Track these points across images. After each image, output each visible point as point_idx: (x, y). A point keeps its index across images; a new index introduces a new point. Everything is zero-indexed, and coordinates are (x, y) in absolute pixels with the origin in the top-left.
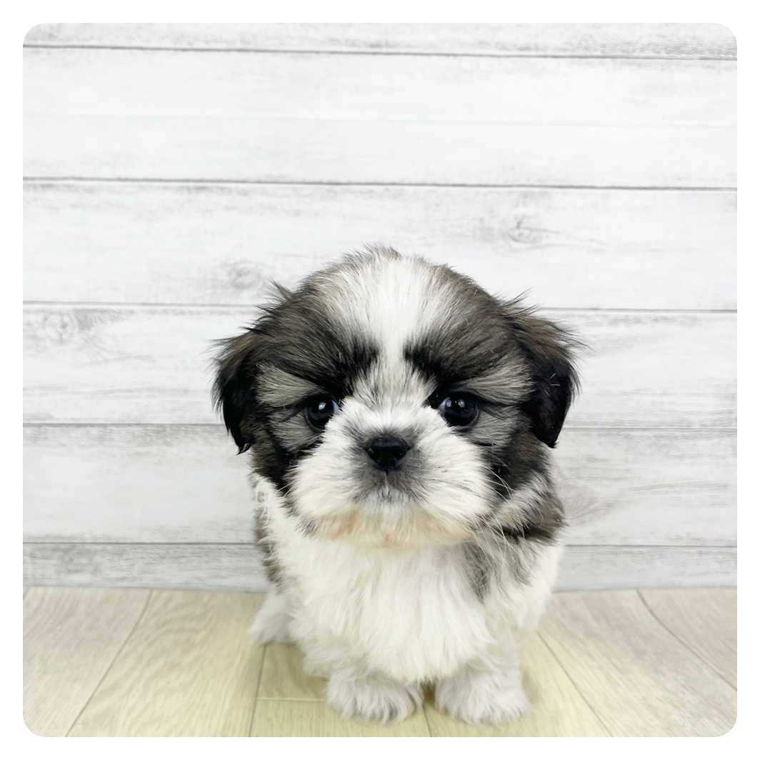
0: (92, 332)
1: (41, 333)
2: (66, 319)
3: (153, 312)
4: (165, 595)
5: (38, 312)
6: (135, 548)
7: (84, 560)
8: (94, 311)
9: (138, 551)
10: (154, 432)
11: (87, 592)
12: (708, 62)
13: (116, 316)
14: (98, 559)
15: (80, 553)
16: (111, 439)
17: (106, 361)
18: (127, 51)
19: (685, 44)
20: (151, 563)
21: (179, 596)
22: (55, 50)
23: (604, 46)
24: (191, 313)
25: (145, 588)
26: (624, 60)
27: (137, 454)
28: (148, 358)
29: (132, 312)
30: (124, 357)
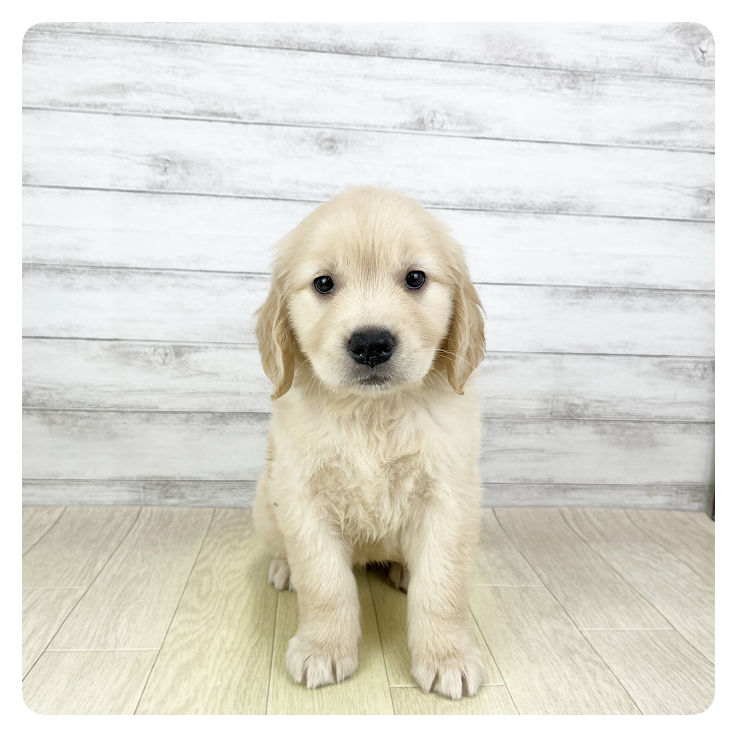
0: (183, 359)
1: (152, 358)
2: (168, 351)
3: (219, 348)
4: (223, 511)
5: (150, 346)
6: (205, 484)
7: (175, 491)
8: (185, 346)
9: (208, 485)
10: (219, 416)
11: (177, 510)
12: (538, 215)
13: (197, 350)
14: (183, 490)
15: (173, 487)
16: (193, 421)
17: (191, 375)
18: (206, 197)
19: (525, 205)
20: (215, 492)
21: (231, 512)
22: (164, 196)
23: (480, 204)
24: (242, 348)
25: (211, 507)
26: (491, 213)
27: (208, 429)
28: (216, 374)
29: (207, 348)
30: (201, 373)
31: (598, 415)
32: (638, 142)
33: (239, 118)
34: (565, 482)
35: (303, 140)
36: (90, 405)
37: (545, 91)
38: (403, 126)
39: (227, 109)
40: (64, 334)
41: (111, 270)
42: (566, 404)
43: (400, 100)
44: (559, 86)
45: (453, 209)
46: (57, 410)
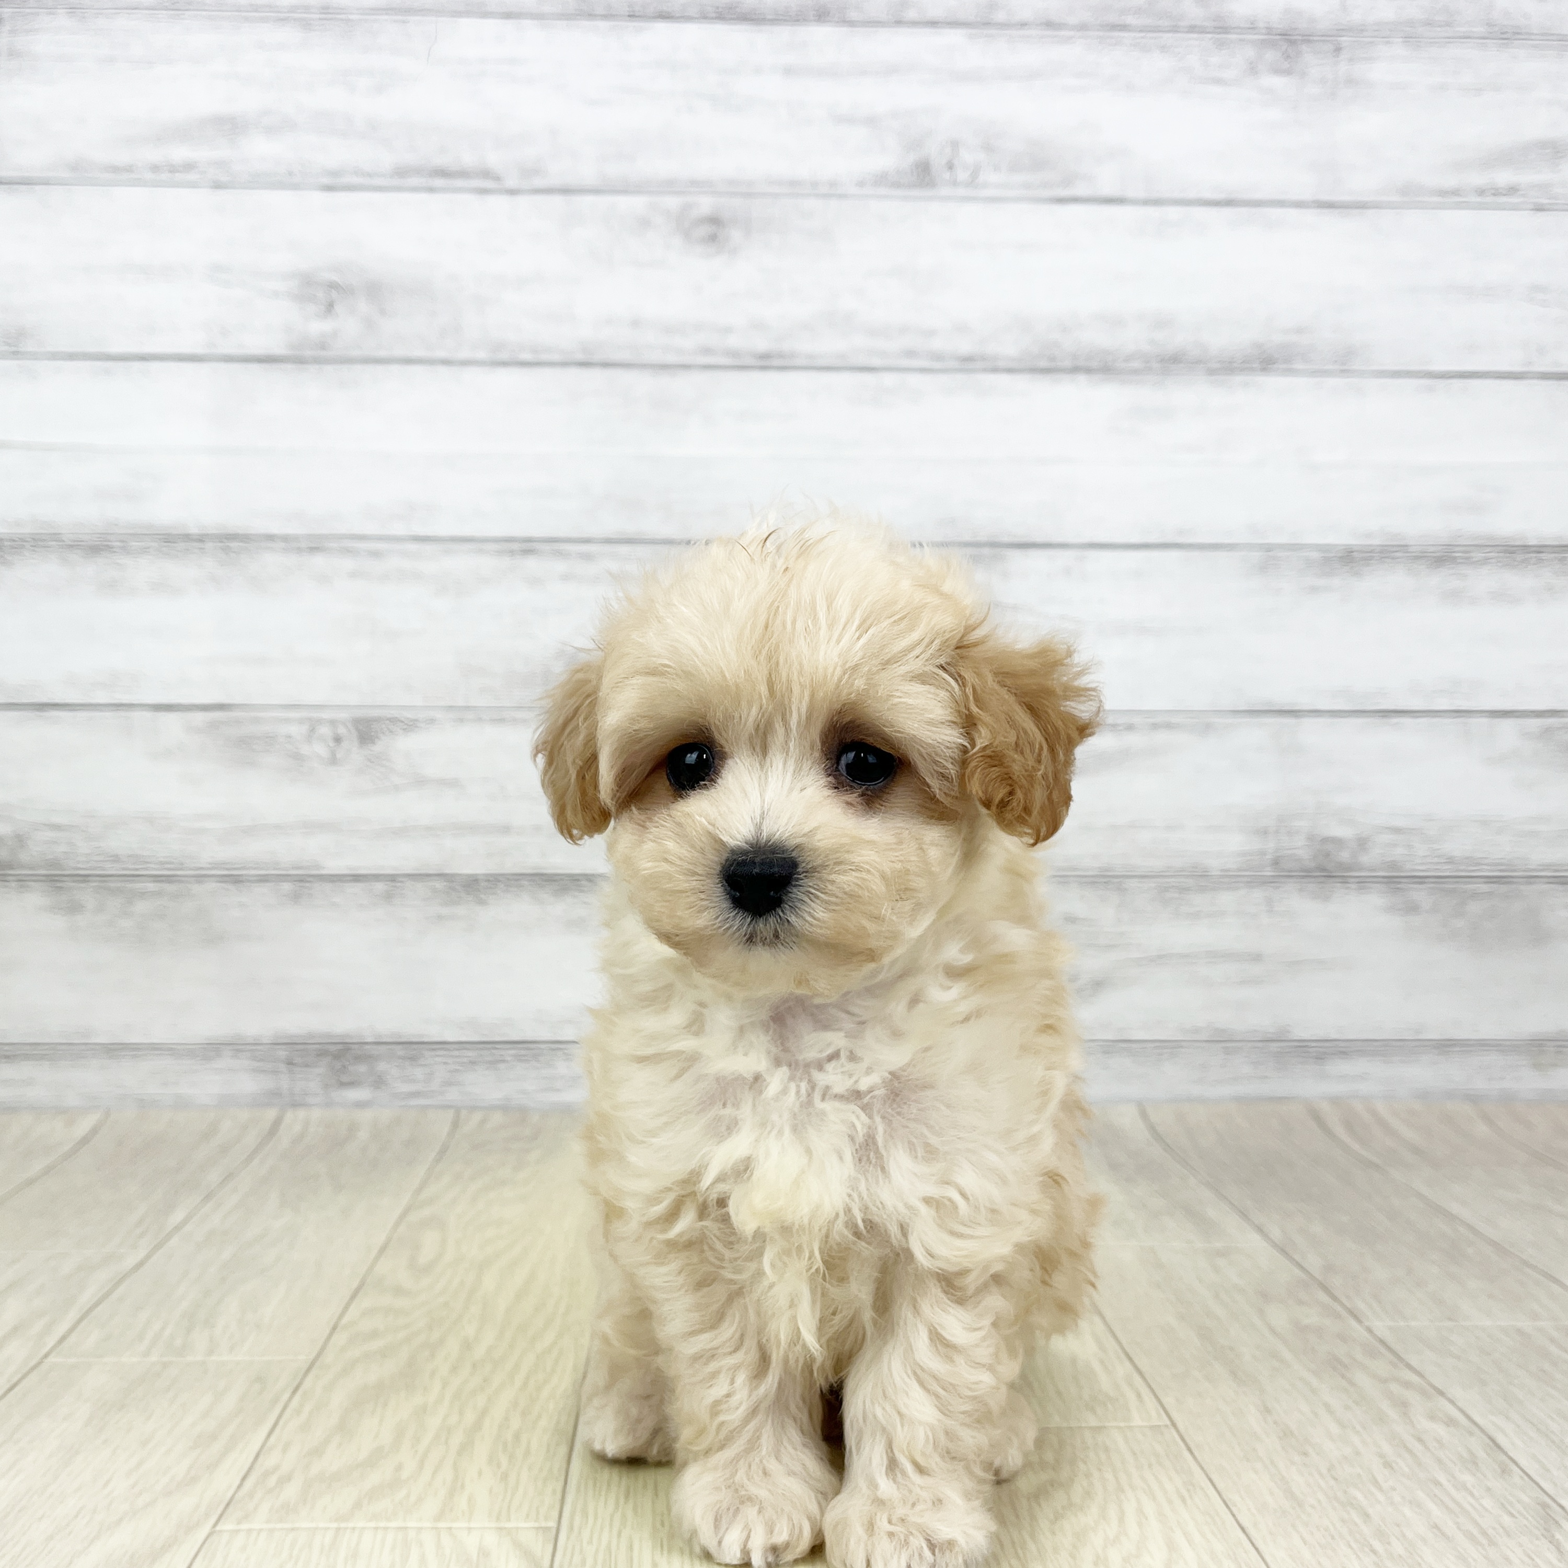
0: (378, 748)
1: (305, 750)
2: (342, 730)
3: (461, 720)
4: (477, 1117)
5: (301, 721)
6: (434, 1050)
7: (362, 1068)
8: (378, 720)
9: (442, 1053)
10: (463, 885)
11: (366, 1116)
12: (1217, 377)
13: (410, 726)
14: (382, 1066)
15: (359, 1059)
16: (402, 897)
17: (396, 788)
18: (428, 366)
19: (1184, 352)
20: (457, 1071)
21: (497, 1118)
22: (328, 367)
23: (1074, 354)
25: (450, 1107)
26: (1102, 375)
27: (440, 917)
28: (453, 783)
29: (432, 721)
30: (421, 782)
31: (1393, 865)
32: (1455, 192)
33: (497, 179)
34: (1320, 1034)
35: (644, 223)
36: (162, 863)
37: (1218, 81)
38: (881, 179)
39: (468, 159)
40: (101, 697)
41: (209, 545)
42: (1311, 838)
43: (871, 121)
44: (1253, 69)
45: (1010, 371)
46: (85, 878)
